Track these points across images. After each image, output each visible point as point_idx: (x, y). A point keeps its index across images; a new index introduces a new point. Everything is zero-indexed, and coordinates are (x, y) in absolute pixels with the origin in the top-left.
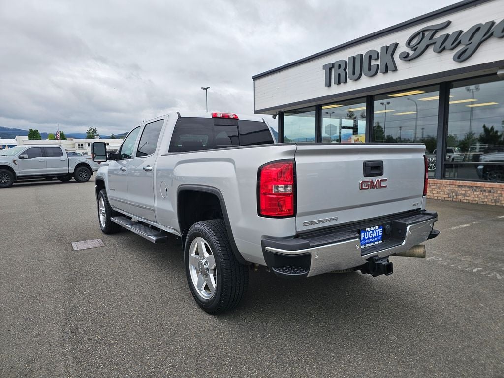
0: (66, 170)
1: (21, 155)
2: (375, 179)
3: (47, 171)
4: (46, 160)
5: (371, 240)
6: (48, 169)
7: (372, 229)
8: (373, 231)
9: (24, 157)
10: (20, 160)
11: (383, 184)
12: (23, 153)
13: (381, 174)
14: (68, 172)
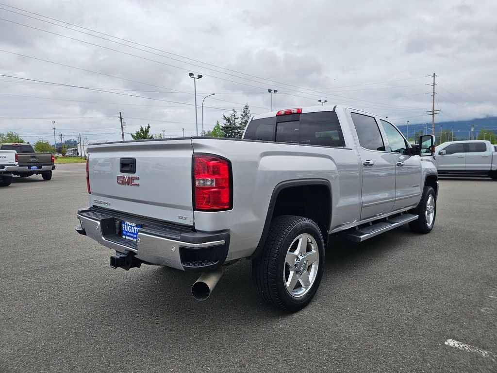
0: (488, 167)
1: (441, 151)
2: (127, 176)
3: (465, 167)
4: (466, 156)
5: (131, 235)
6: (467, 165)
7: (130, 224)
8: (131, 226)
9: (442, 153)
10: (440, 156)
11: (136, 182)
12: (443, 150)
13: (134, 172)
14: (490, 169)
